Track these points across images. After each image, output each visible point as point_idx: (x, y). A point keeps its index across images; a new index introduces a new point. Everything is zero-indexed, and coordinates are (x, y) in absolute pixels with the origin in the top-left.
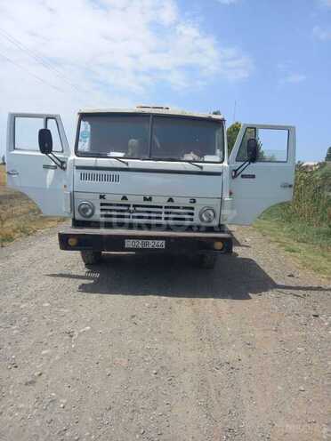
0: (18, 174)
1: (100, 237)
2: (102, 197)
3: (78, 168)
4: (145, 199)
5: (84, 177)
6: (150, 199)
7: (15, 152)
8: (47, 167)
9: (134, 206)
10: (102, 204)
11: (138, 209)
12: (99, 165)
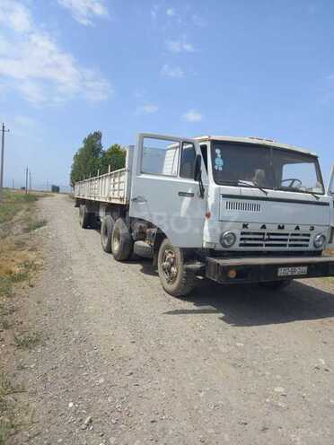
0: (146, 201)
1: (258, 266)
2: (245, 226)
3: (224, 196)
4: (279, 227)
5: (229, 206)
6: (283, 228)
7: (143, 176)
8: (182, 194)
9: (268, 234)
10: (242, 234)
11: (272, 237)
12: (244, 194)
